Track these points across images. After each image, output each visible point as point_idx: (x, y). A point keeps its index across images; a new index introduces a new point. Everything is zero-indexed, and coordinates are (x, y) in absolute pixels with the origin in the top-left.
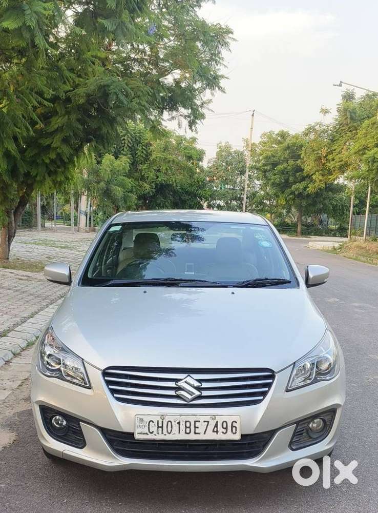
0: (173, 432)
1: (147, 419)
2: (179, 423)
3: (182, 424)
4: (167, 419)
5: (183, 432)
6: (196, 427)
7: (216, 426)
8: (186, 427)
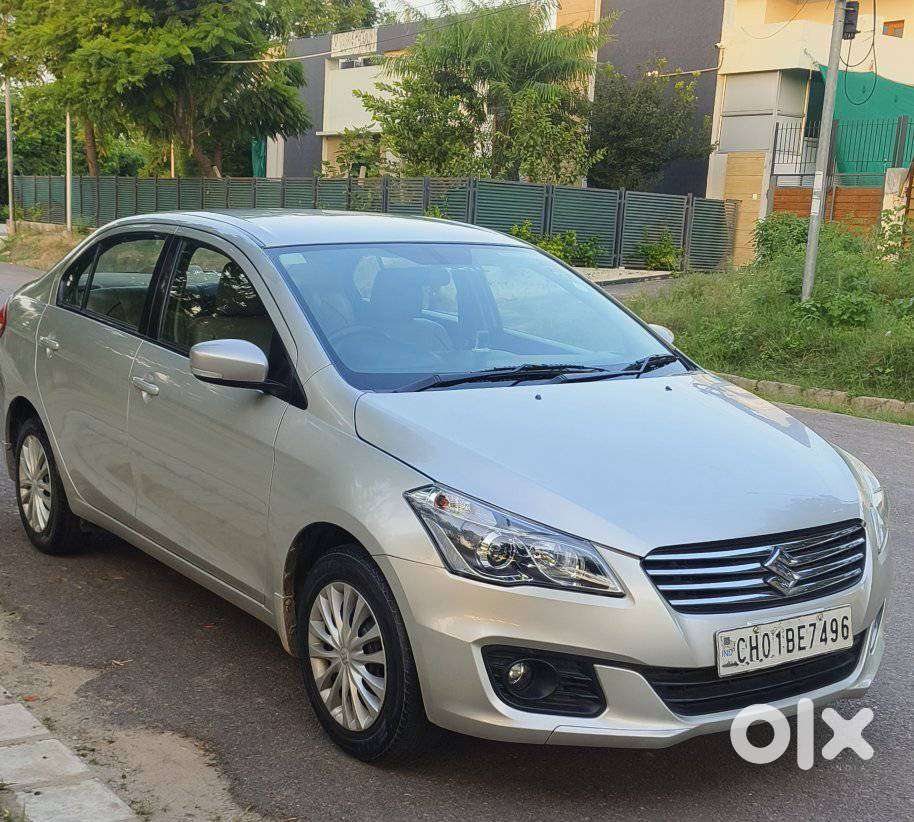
0: (771, 654)
1: (734, 637)
2: (778, 635)
3: (783, 634)
4: (763, 630)
5: (784, 650)
6: (801, 638)
7: (824, 630)
8: (788, 641)
